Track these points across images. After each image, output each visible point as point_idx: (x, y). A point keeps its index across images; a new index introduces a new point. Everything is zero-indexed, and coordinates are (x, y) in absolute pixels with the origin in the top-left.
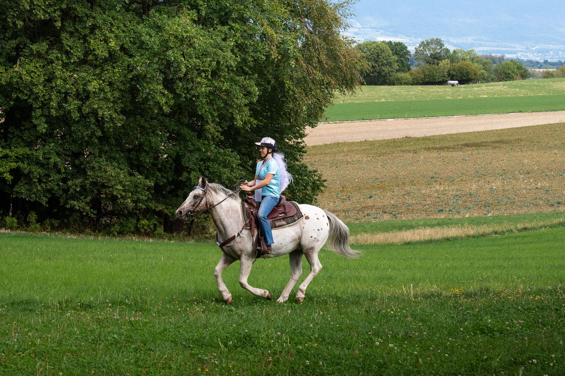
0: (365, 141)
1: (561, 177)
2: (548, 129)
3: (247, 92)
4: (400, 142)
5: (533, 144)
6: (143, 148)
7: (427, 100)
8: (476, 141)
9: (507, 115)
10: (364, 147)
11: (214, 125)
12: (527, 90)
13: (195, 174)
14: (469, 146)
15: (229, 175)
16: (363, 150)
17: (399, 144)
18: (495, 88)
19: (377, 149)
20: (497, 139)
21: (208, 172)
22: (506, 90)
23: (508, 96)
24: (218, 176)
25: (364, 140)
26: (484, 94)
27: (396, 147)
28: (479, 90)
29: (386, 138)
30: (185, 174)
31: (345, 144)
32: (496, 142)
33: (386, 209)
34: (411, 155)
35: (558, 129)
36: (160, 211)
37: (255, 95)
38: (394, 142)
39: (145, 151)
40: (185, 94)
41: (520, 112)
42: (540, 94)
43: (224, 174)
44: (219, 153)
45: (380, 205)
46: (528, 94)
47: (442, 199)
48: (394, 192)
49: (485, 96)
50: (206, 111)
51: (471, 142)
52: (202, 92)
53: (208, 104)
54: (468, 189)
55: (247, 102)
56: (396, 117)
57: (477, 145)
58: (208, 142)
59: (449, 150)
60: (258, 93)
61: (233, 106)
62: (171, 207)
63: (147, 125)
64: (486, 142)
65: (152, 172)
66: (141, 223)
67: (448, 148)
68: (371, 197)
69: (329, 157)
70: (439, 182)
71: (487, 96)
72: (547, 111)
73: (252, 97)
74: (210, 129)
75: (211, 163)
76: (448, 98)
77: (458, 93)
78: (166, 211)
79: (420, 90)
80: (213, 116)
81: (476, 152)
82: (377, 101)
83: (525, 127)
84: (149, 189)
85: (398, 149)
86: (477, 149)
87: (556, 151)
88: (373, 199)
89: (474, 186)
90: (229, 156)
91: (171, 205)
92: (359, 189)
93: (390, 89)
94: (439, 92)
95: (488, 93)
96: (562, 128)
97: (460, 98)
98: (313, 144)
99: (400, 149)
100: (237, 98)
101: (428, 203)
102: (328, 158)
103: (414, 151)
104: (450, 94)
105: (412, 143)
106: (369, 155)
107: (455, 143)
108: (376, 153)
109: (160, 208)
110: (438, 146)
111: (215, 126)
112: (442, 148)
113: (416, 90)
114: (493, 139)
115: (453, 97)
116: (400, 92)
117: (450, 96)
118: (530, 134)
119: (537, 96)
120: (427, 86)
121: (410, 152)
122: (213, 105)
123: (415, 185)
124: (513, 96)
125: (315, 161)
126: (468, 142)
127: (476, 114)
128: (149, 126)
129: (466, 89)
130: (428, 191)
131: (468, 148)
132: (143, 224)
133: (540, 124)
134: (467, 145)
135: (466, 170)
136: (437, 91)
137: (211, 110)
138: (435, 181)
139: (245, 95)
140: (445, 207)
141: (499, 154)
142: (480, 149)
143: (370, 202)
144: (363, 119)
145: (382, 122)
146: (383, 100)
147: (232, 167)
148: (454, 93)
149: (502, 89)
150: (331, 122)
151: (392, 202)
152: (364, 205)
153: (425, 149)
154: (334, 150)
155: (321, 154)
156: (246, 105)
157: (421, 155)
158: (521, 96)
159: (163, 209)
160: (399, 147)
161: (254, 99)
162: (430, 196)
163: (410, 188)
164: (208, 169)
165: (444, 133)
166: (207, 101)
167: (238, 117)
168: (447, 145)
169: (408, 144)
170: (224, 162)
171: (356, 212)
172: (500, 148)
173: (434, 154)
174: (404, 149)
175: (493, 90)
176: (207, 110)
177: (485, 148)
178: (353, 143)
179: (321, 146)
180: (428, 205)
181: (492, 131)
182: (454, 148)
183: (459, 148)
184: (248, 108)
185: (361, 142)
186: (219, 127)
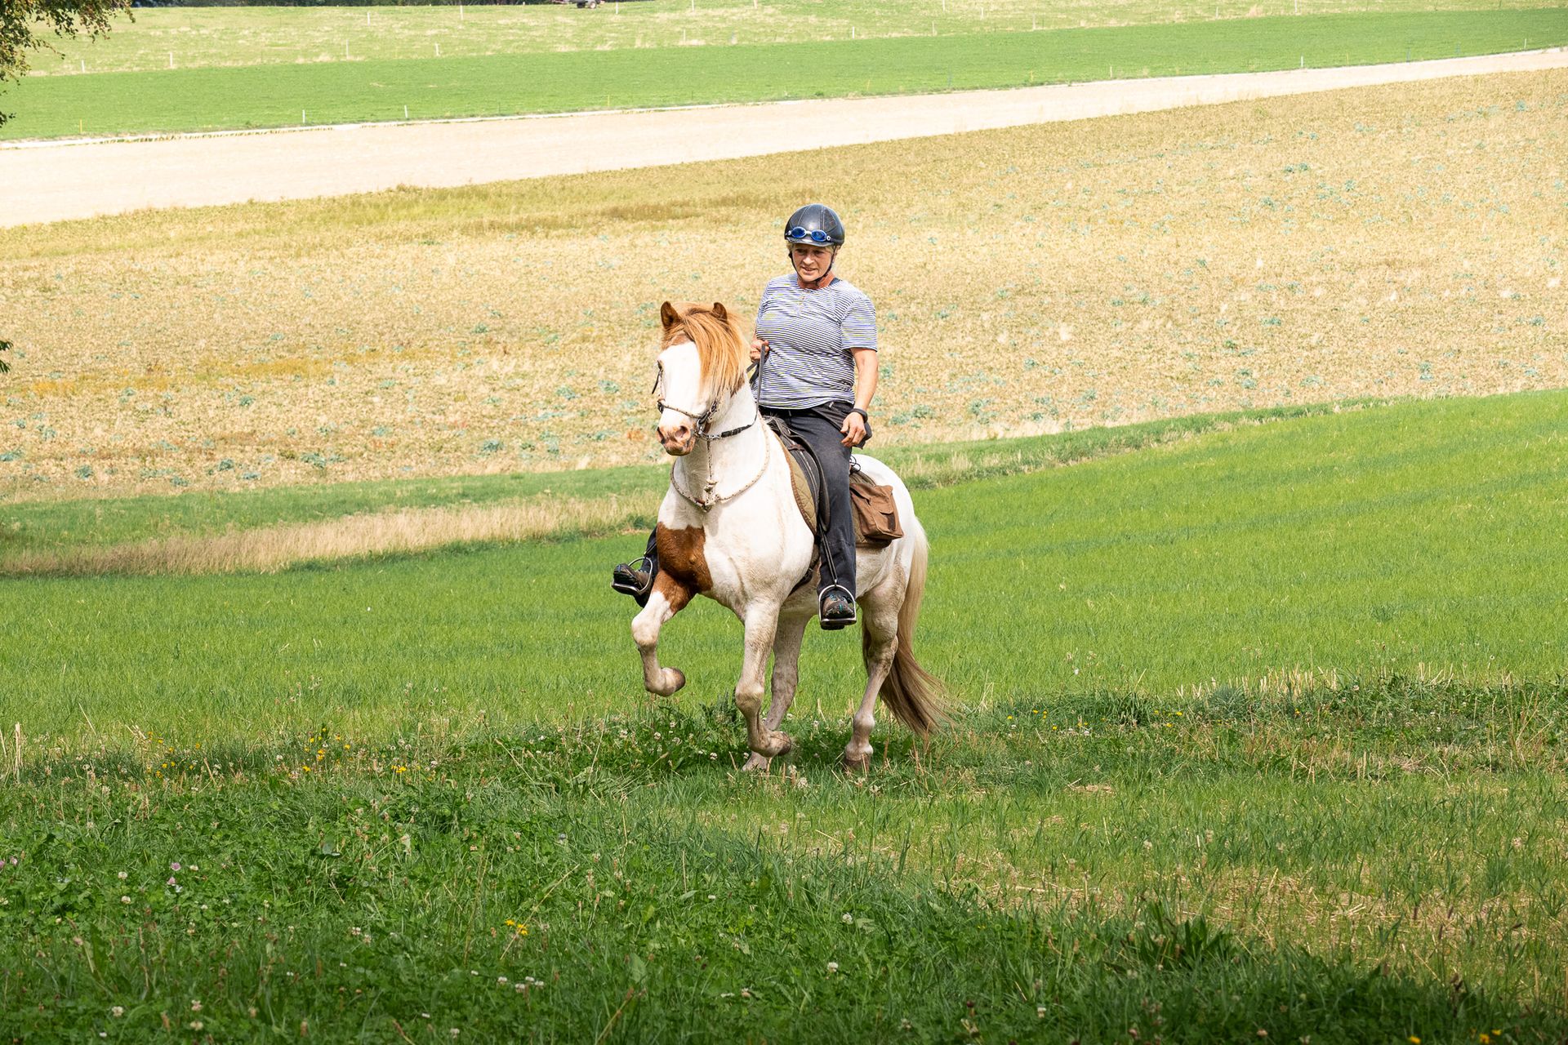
0: (251, 202)
1: (941, 322)
2: (911, 157)
4: (377, 206)
5: (853, 209)
7: (484, 57)
8: (652, 202)
9: (769, 106)
10: (240, 225)
12: (846, 22)
14: (626, 219)
16: (240, 235)
17: (371, 212)
18: (733, 14)
19: (290, 232)
20: (728, 191)
22: (771, 20)
23: (779, 40)
25: (244, 201)
26: (690, 35)
27: (360, 223)
28: (678, 22)
29: (328, 192)
31: (174, 215)
32: (724, 202)
33: (296, 444)
34: (412, 249)
35: (947, 154)
38: (353, 204)
41: (820, 95)
42: (894, 35)
45: (274, 429)
46: (849, 35)
47: (504, 405)
48: (333, 383)
49: (694, 42)
51: (635, 201)
54: (602, 369)
56: (368, 117)
57: (654, 212)
59: (553, 233)
64: (683, 204)
67: (550, 225)
68: (245, 403)
69: (113, 263)
70: (500, 347)
71: (702, 43)
72: (914, 92)
76: (562, 48)
77: (599, 32)
79: (460, 22)
81: (647, 239)
82: (301, 61)
83: (831, 151)
85: (366, 229)
86: (654, 228)
87: (934, 232)
88: (253, 407)
89: (628, 358)
92: (207, 374)
93: (352, 18)
94: (530, 29)
95: (706, 32)
96: (961, 151)
97: (607, 48)
98: (58, 218)
99: (374, 230)
101: (452, 419)
102: (104, 266)
103: (424, 236)
104: (569, 35)
105: (417, 210)
106: (261, 254)
107: (576, 206)
108: (287, 246)
110: (512, 219)
112: (526, 227)
113: (447, 23)
114: (713, 193)
115: (578, 45)
116: (389, 30)
117: (567, 41)
118: (847, 173)
119: (883, 40)
120: (488, 7)
121: (408, 239)
123: (412, 357)
124: (794, 40)
125: (59, 277)
126: (622, 204)
127: (662, 105)
129: (628, 19)
130: (456, 377)
131: (620, 225)
133: (885, 139)
134: (617, 214)
135: (605, 303)
136: (524, 27)
138: (488, 343)
140: (511, 435)
141: (728, 245)
142: (663, 227)
143: (241, 420)
144: (248, 125)
145: (319, 137)
146: (324, 58)
148: (584, 30)
149: (759, 17)
150: (131, 138)
151: (323, 419)
152: (217, 430)
153: (465, 230)
154: (133, 235)
155: (85, 249)
157: (450, 251)
158: (825, 42)
160: (370, 223)
162: (460, 397)
163: (394, 370)
165: (539, 173)
168: (545, 214)
169: (404, 212)
171: (184, 457)
172: (737, 223)
173: (497, 247)
174: (387, 229)
175: (724, 20)
177: (681, 222)
178: (204, 211)
179: (85, 225)
180: (453, 426)
181: (712, 163)
182: (570, 226)
183: (587, 226)
185: (234, 208)
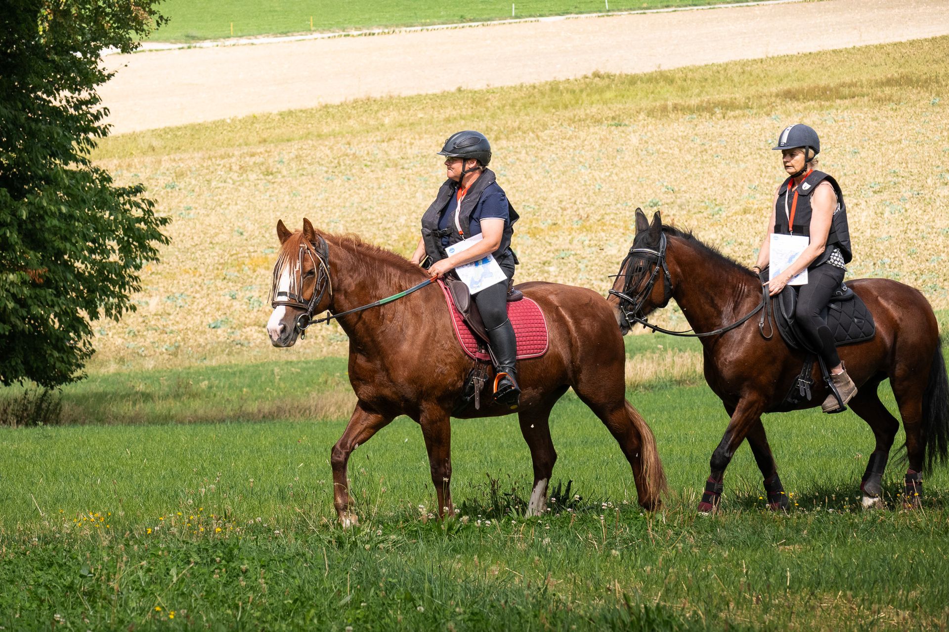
0: (459, 90)
4: (573, 92)
8: (823, 83)
10: (448, 111)
14: (798, 100)
16: (448, 120)
17: (567, 97)
19: (493, 116)
20: (894, 72)
25: (453, 89)
27: (556, 107)
29: (530, 80)
31: (390, 103)
32: (889, 82)
34: (601, 131)
38: (552, 90)
51: (806, 85)
56: (572, 9)
57: (824, 93)
59: (731, 114)
64: (851, 85)
67: (728, 106)
69: (331, 148)
85: (562, 113)
86: (823, 108)
98: (285, 107)
99: (568, 114)
102: (323, 151)
103: (613, 118)
105: (609, 95)
107: (754, 88)
110: (694, 102)
112: (707, 109)
114: (879, 74)
121: (598, 122)
125: (281, 162)
126: (796, 85)
131: (791, 106)
134: (790, 96)
141: (888, 122)
142: (831, 106)
144: (463, 19)
145: (526, 28)
150: (356, 33)
153: (650, 113)
154: (351, 122)
157: (635, 132)
160: (566, 107)
165: (722, 59)
168: (726, 97)
169: (597, 97)
172: (899, 102)
173: (679, 127)
174: (581, 113)
177: (847, 102)
178: (417, 100)
179: (309, 113)
181: (881, 47)
182: (747, 107)
183: (761, 107)
185: (444, 96)
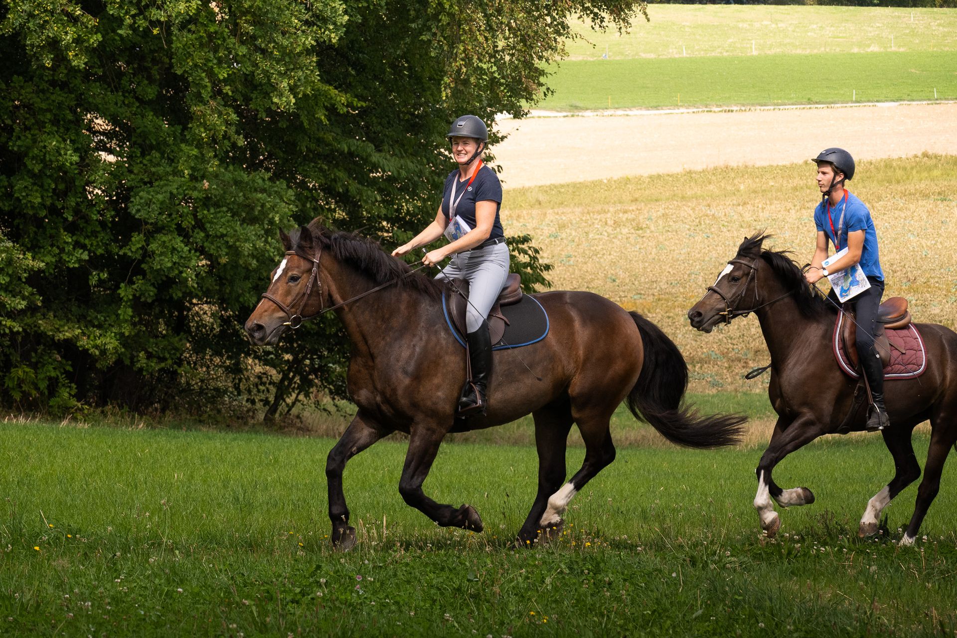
3: (313, 16)
6: (25, 165)
11: (218, 104)
13: (164, 238)
15: (260, 244)
21: (202, 234)
24: (229, 247)
30: (137, 240)
36: (67, 341)
37: (335, 24)
39: (33, 175)
40: (133, 16)
43: (247, 240)
44: (237, 183)
50: (196, 65)
52: (179, 14)
53: (202, 45)
55: (310, 41)
58: (201, 153)
60: (346, 18)
61: (272, 53)
62: (98, 332)
63: (39, 103)
65: (49, 231)
66: (12, 375)
73: (329, 30)
74: (204, 115)
75: (212, 210)
78: (84, 342)
80: (215, 82)
84: (35, 278)
90: (263, 191)
91: (99, 327)
100: (284, 33)
109: (68, 335)
111: (221, 108)
122: (216, 51)
128: (44, 106)
132: (19, 378)
137: (210, 64)
139: (307, 23)
147: (272, 222)
156: (308, 52)
159: (77, 338)
161: (333, 35)
164: (203, 229)
166: (201, 37)
167: (284, 84)
170: (250, 208)
176: (200, 62)
184: (315, 59)
186: (230, 110)
